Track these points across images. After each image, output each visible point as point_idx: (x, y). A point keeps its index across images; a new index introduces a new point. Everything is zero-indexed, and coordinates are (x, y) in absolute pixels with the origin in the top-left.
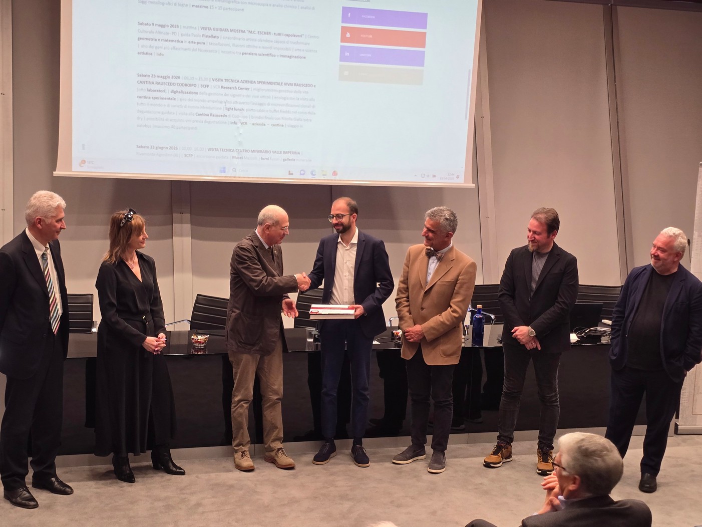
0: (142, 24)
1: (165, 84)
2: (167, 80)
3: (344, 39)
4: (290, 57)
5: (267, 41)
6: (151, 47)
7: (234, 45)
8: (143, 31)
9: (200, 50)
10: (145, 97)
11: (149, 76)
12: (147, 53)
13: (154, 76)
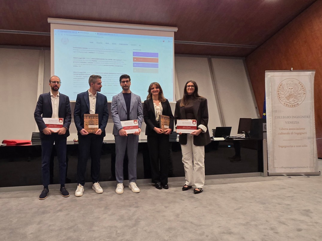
0: (74, 58)
1: (81, 74)
2: (82, 73)
3: (134, 61)
4: (118, 66)
5: (111, 62)
6: (77, 64)
7: (101, 63)
8: (75, 60)
9: (91, 65)
10: (76, 78)
11: (77, 72)
12: (76, 66)
13: (78, 72)
